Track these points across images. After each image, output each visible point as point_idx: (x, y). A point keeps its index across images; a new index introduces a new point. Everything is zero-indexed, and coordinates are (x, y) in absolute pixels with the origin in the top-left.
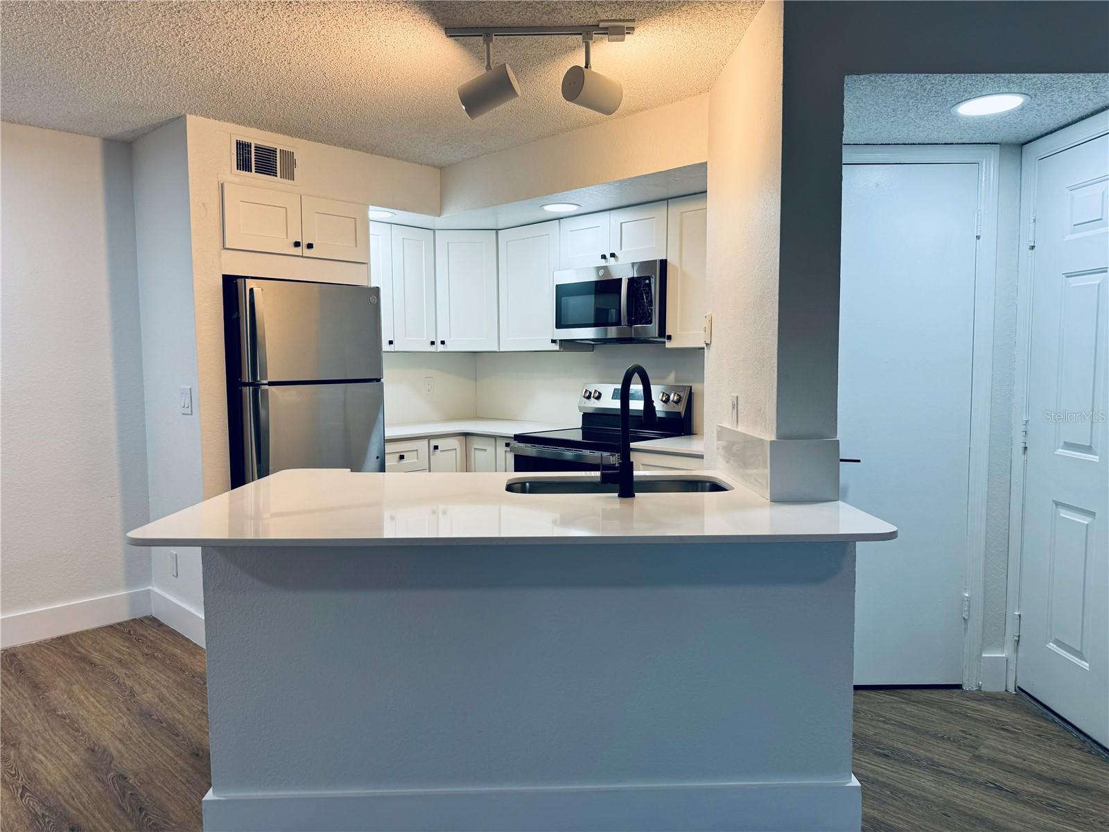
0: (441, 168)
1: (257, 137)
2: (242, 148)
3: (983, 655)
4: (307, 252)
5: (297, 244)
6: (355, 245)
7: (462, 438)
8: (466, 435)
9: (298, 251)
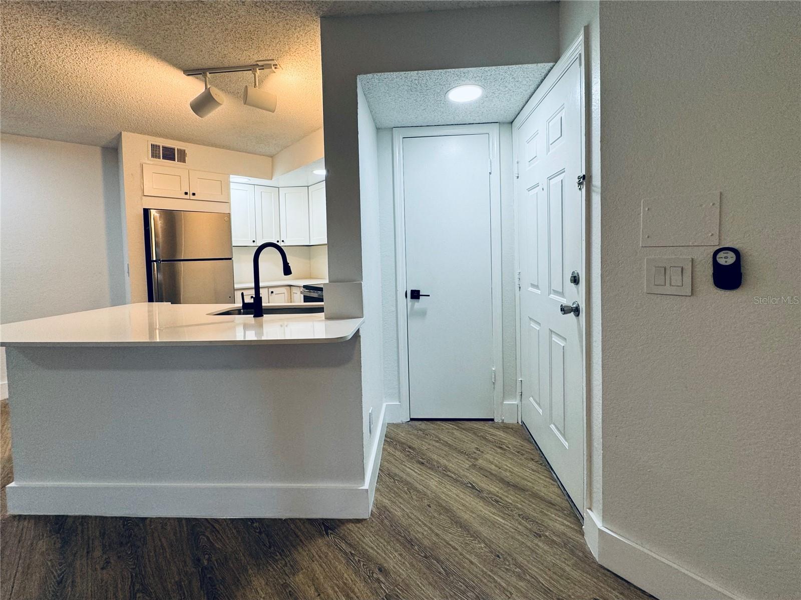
0: (272, 157)
1: (163, 142)
2: (155, 148)
3: (504, 403)
4: (192, 197)
5: (186, 193)
6: (220, 194)
7: (288, 288)
8: (290, 286)
9: (187, 197)
